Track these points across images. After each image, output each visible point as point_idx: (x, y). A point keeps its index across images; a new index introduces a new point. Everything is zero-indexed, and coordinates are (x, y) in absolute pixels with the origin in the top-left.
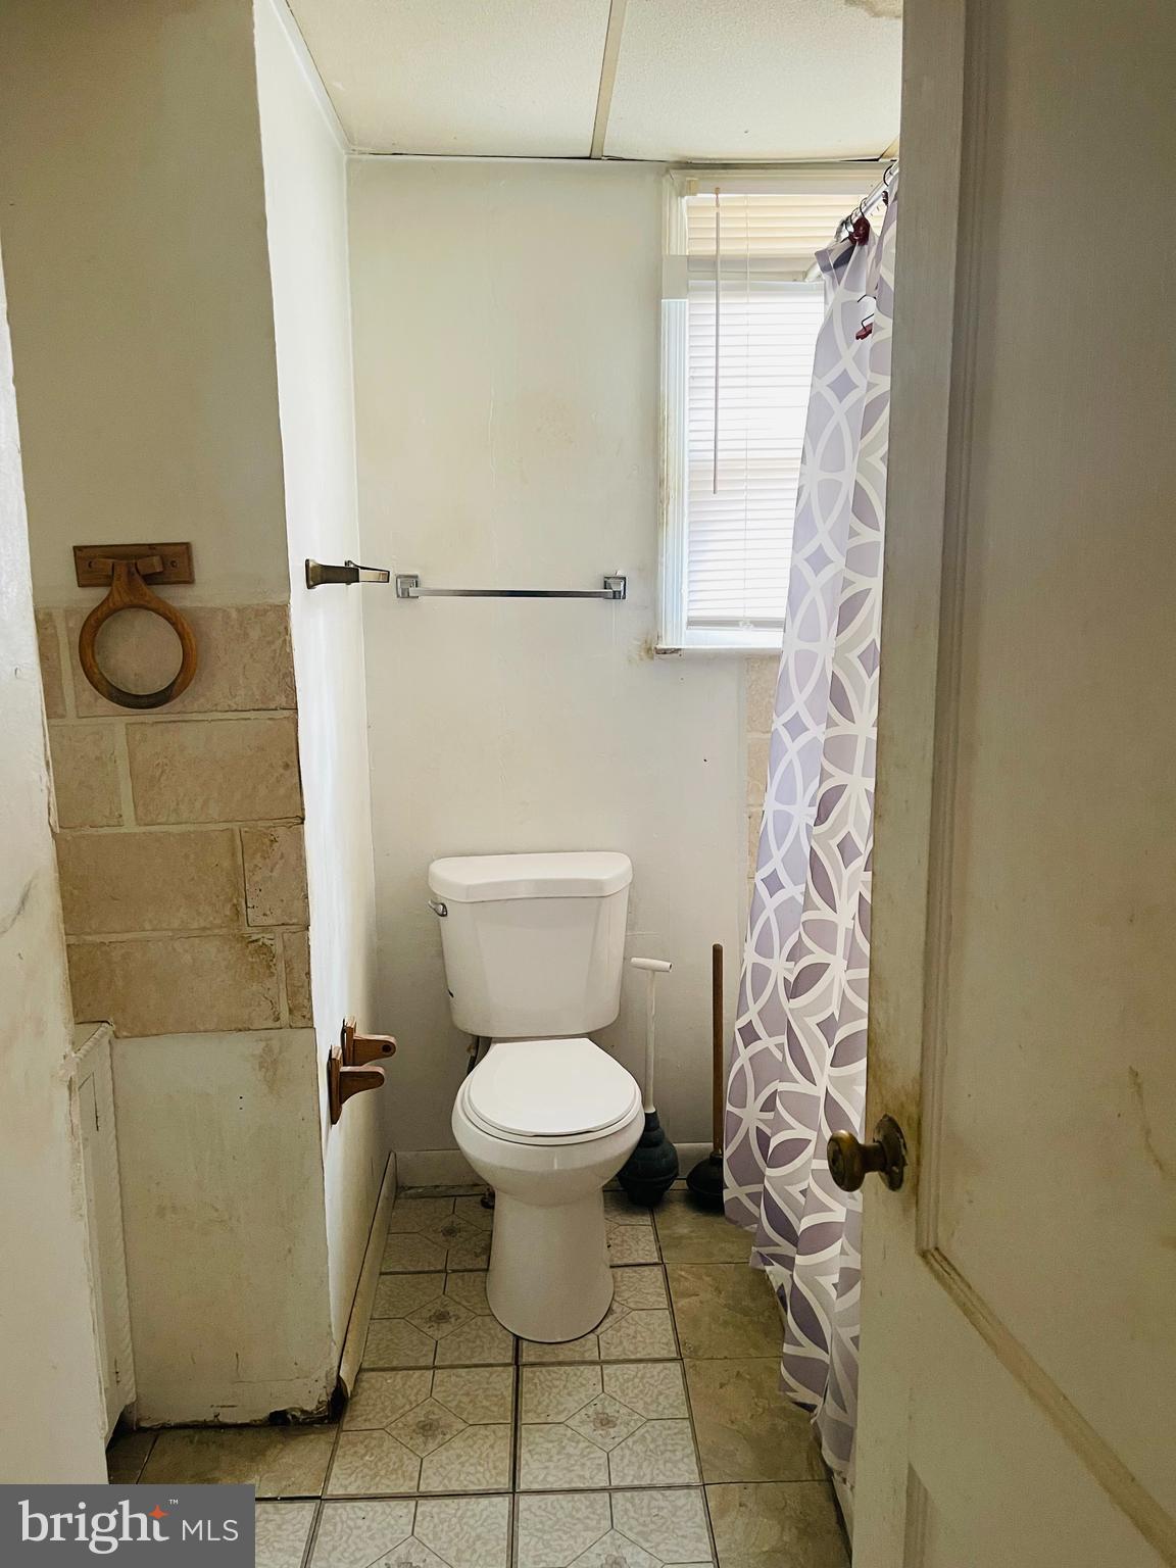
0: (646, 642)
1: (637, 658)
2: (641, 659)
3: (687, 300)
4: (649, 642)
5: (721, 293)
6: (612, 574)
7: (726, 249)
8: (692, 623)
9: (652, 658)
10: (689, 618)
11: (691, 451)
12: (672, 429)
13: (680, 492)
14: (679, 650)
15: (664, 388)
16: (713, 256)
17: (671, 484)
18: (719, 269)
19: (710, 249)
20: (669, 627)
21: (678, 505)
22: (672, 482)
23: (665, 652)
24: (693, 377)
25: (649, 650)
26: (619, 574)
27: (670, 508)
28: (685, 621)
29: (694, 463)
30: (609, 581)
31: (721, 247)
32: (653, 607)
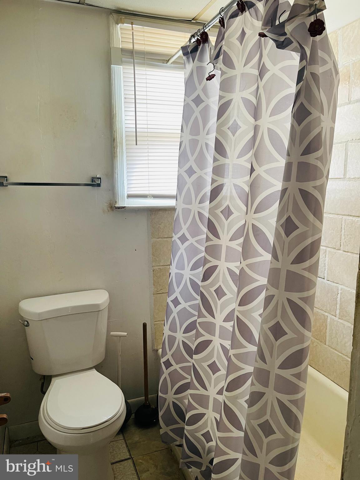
0: (110, 204)
1: (106, 210)
2: (108, 211)
3: (121, 67)
4: (111, 204)
5: (135, 65)
6: (95, 176)
7: (137, 47)
8: (129, 196)
9: (113, 210)
10: (128, 194)
11: (126, 128)
12: (118, 118)
13: (122, 144)
14: (125, 207)
15: (113, 102)
16: (132, 50)
17: (118, 141)
18: (134, 55)
19: (130, 46)
20: (120, 197)
21: (121, 149)
22: (118, 140)
23: (119, 208)
24: (125, 98)
25: (111, 207)
26: (98, 176)
27: (118, 150)
28: (126, 195)
29: (127, 133)
30: (95, 179)
31: (135, 47)
32: (112, 190)
